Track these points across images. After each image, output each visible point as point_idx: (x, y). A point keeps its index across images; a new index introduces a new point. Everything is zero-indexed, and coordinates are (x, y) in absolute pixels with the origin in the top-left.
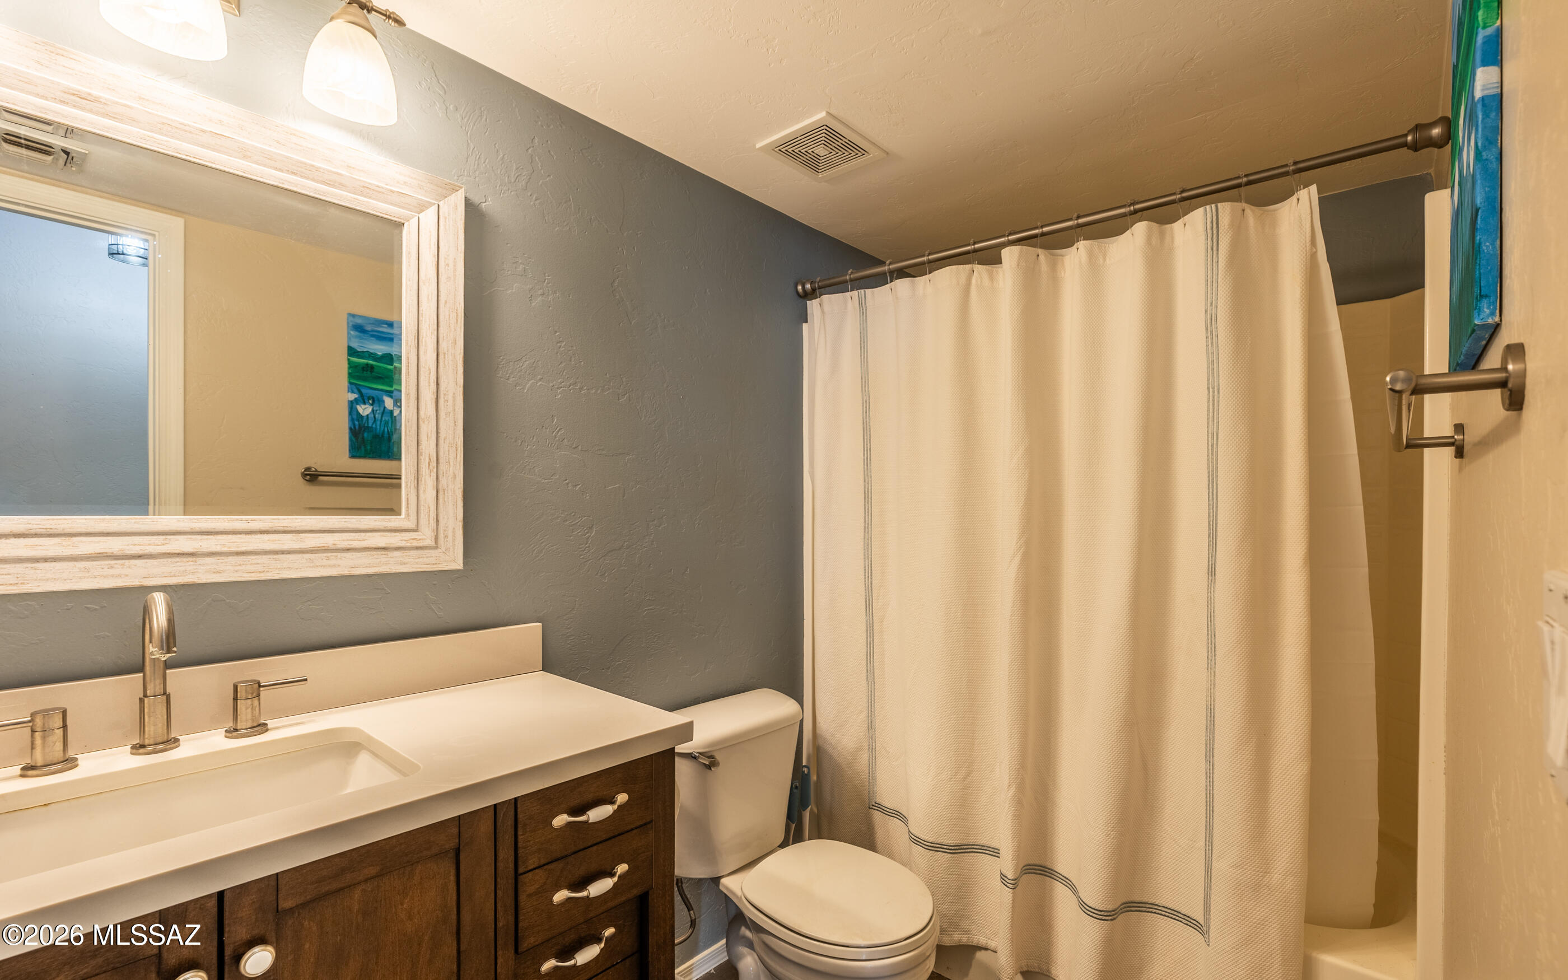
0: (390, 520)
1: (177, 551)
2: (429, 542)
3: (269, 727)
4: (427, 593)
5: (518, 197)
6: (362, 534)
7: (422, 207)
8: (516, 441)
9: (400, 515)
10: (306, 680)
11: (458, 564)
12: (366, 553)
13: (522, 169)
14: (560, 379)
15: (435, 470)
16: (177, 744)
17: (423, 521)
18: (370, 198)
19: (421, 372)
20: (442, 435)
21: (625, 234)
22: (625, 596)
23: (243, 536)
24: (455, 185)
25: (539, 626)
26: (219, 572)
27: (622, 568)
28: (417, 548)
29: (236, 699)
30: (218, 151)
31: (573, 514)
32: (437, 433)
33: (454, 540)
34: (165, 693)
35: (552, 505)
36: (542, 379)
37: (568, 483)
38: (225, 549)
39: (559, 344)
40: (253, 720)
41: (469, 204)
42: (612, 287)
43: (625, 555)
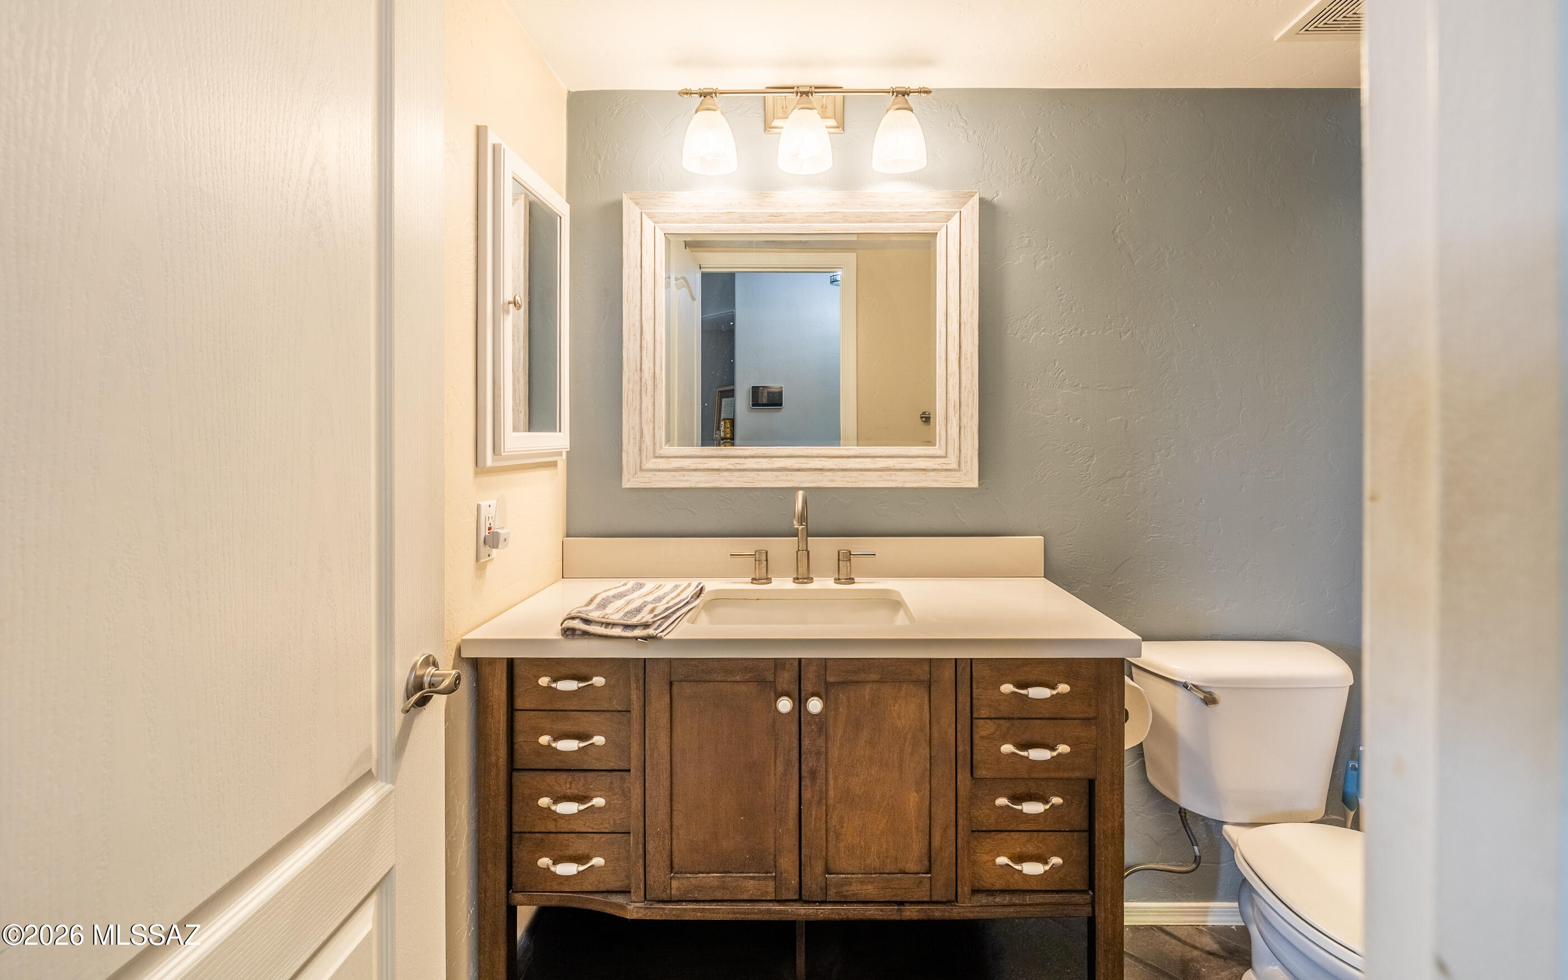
0: (928, 450)
1: (814, 468)
2: (955, 466)
3: (855, 581)
4: (954, 504)
5: (1024, 183)
6: (911, 459)
7: (949, 217)
8: (1022, 385)
9: (935, 445)
10: (875, 555)
11: (975, 484)
12: (912, 472)
13: (1027, 158)
14: (1061, 327)
15: (958, 412)
16: (812, 581)
17: (950, 450)
18: (915, 222)
19: (949, 338)
20: (963, 385)
21: (1127, 181)
22: (1128, 521)
23: (845, 459)
24: (972, 192)
25: (1041, 539)
26: (833, 481)
27: (1124, 495)
28: (946, 470)
29: (839, 560)
30: (833, 222)
31: (1074, 444)
32: (960, 384)
33: (972, 465)
34: (807, 550)
35: (1054, 437)
36: (1045, 329)
37: (1069, 418)
38: (837, 467)
39: (1060, 298)
40: (847, 575)
41: (982, 202)
42: (1113, 234)
43: (1127, 482)
